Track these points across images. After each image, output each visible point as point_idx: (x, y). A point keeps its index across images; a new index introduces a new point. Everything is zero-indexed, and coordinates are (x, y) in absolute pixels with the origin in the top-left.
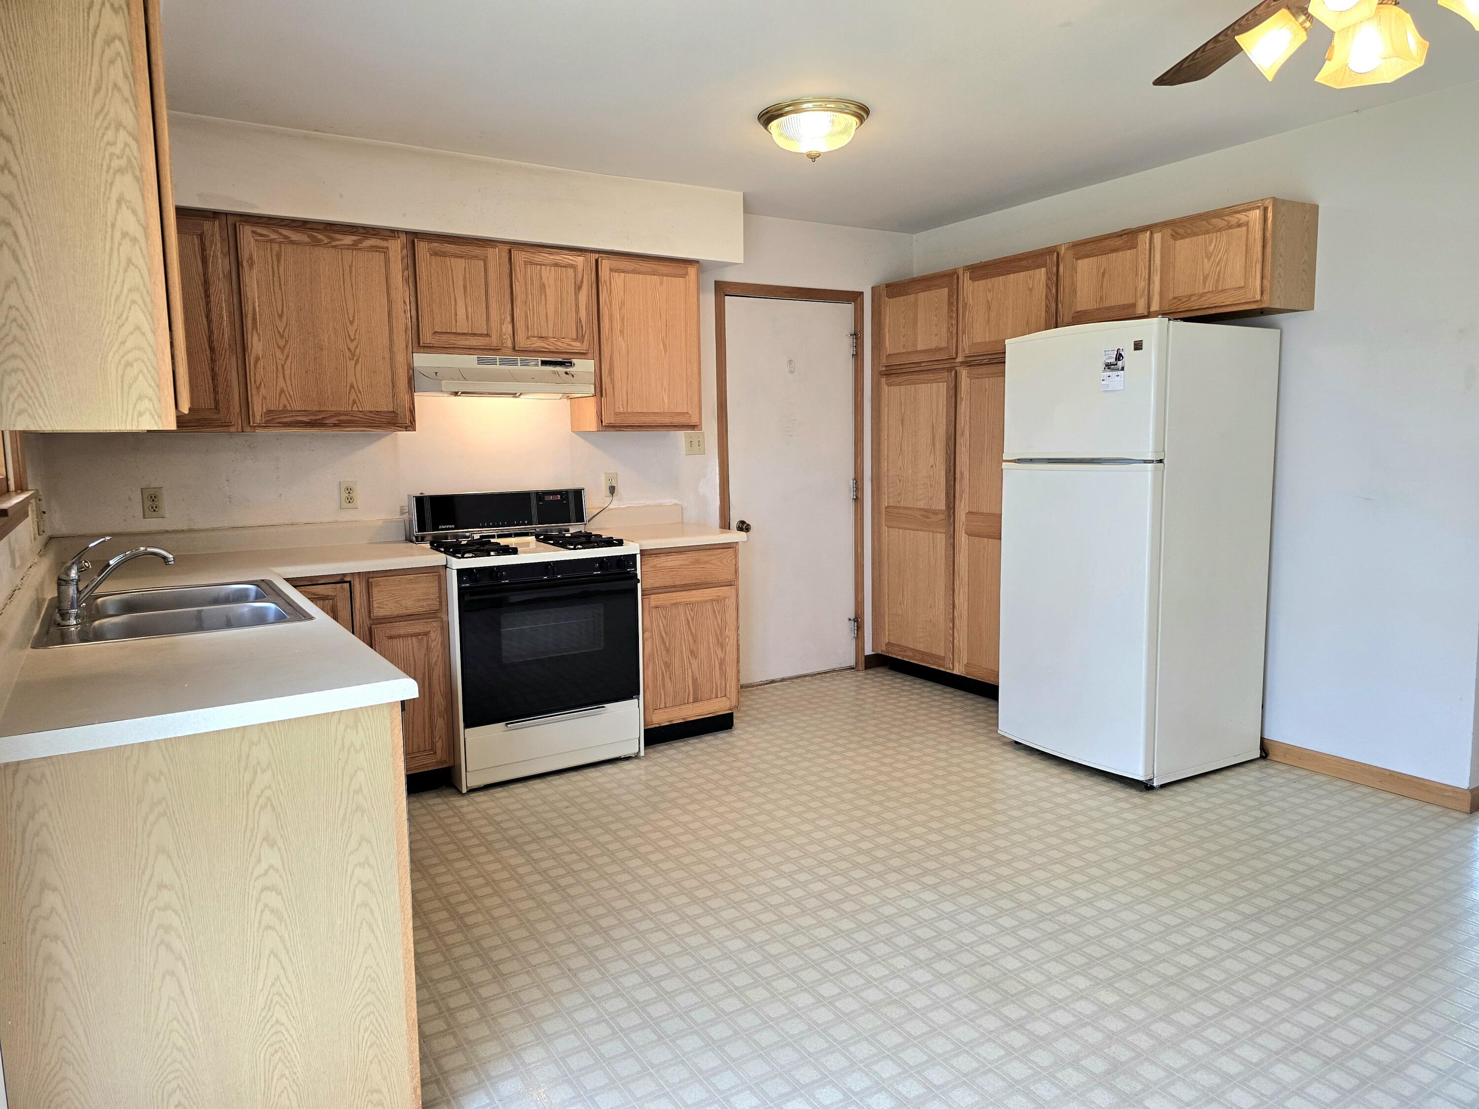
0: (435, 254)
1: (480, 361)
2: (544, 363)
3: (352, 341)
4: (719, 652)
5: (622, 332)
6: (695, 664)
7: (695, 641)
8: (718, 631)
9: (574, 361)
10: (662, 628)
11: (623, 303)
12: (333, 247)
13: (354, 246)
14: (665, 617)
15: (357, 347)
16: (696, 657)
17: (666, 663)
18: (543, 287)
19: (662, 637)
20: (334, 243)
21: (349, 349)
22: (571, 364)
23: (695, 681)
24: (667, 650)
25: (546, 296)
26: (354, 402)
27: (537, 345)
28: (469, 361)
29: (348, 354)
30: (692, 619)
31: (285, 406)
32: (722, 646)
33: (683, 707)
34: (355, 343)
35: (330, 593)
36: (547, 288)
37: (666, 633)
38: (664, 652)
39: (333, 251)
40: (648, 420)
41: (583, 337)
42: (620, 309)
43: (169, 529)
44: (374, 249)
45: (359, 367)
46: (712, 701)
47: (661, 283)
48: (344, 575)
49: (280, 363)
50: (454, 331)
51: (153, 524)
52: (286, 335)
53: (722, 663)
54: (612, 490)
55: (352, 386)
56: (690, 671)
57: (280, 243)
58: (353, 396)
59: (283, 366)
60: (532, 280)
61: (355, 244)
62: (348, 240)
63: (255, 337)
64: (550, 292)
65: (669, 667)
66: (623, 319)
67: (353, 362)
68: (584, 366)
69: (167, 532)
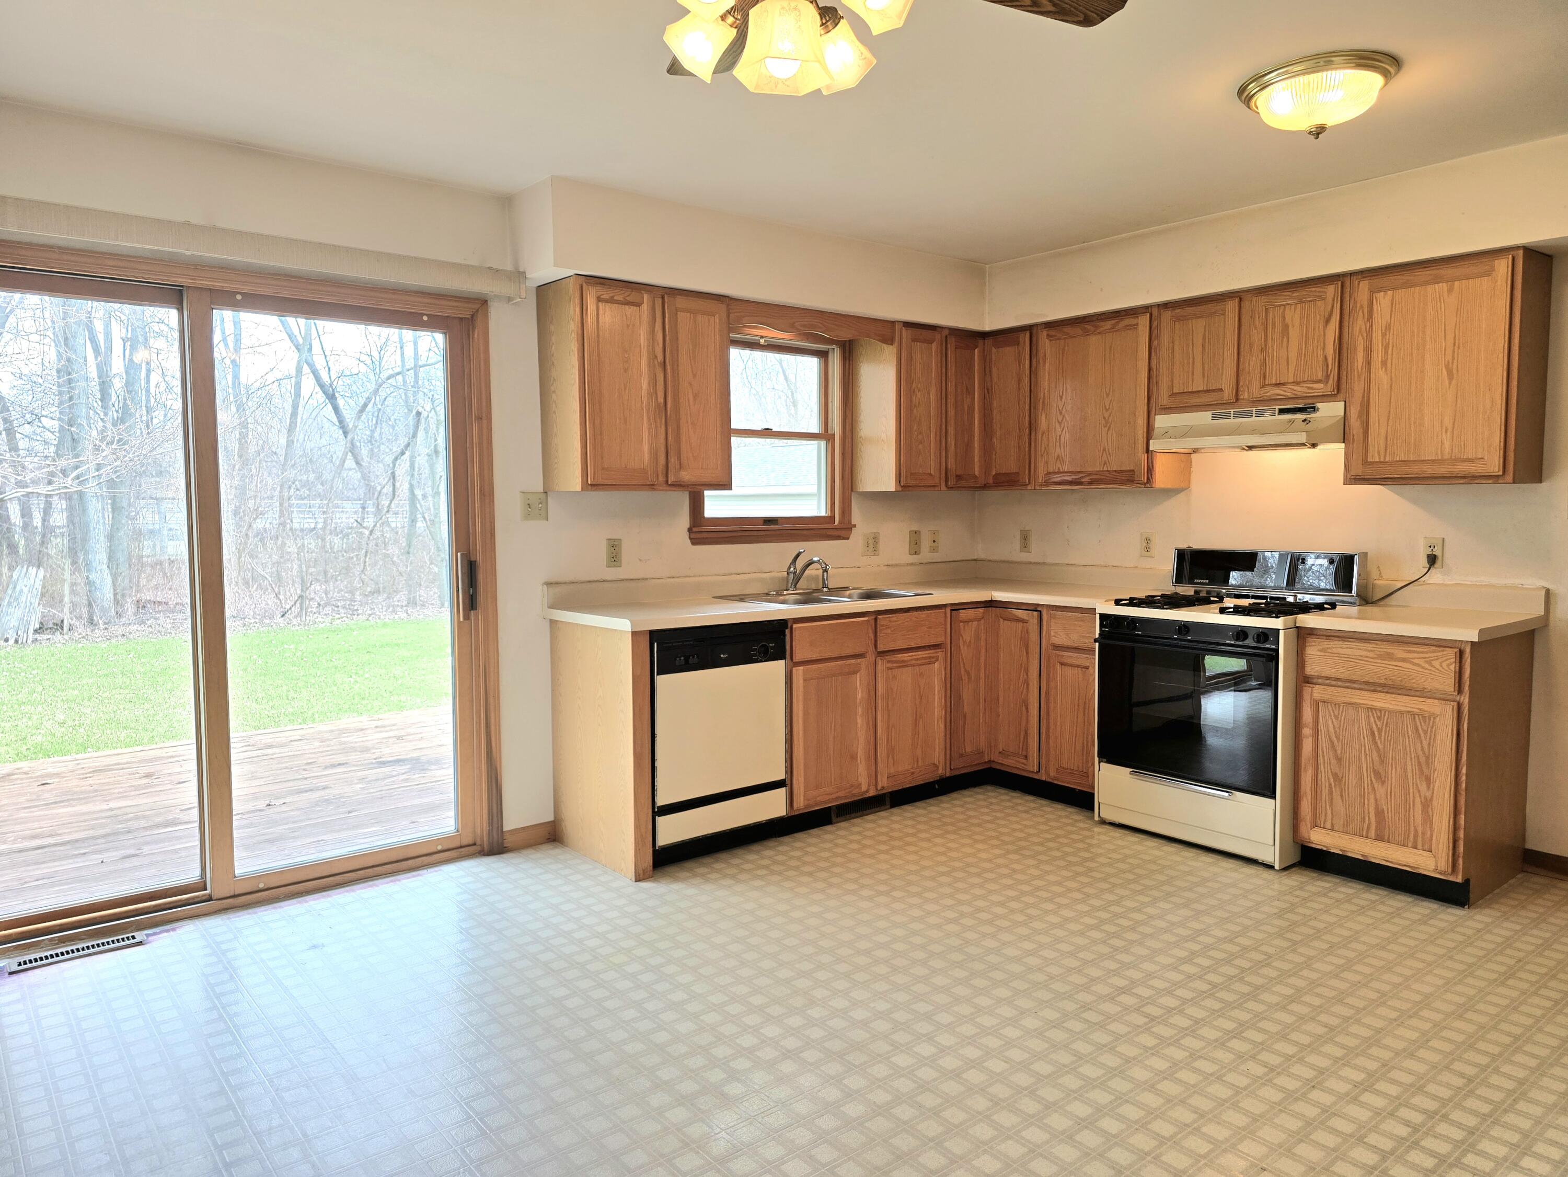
0: (1178, 319)
1: (1214, 417)
2: (1282, 411)
3: (1107, 410)
4: (1423, 787)
5: (1384, 363)
6: (1381, 791)
7: (1382, 762)
8: (1423, 759)
9: (1318, 405)
10: (1331, 729)
11: (1388, 328)
12: (1099, 333)
13: (1113, 329)
14: (1337, 718)
15: (1110, 416)
16: (1383, 783)
17: (1335, 775)
18: (1286, 328)
19: (1331, 741)
20: (1098, 331)
21: (1104, 418)
22: (1314, 409)
23: (1379, 813)
24: (1339, 760)
25: (1288, 338)
26: (1105, 463)
27: (1272, 392)
28: (1204, 418)
29: (1103, 422)
30: (1380, 730)
31: (1059, 468)
32: (1429, 781)
33: (1356, 838)
34: (1108, 413)
35: (1025, 617)
36: (1290, 327)
37: (1338, 738)
38: (1334, 761)
39: (1099, 336)
40: (1415, 470)
41: (1328, 376)
42: (1384, 335)
43: (1033, 561)
44: (1128, 327)
45: (1110, 432)
46: (1405, 849)
47: (1450, 291)
48: (1038, 605)
49: (1058, 434)
50: (1190, 390)
51: (1024, 557)
52: (1063, 412)
53: (1427, 804)
54: (1432, 560)
55: (1104, 450)
56: (1372, 797)
57: (1065, 338)
58: (1105, 458)
59: (1060, 436)
60: (1273, 324)
61: (1113, 327)
62: (1108, 324)
63: (1044, 416)
64: (1294, 333)
65: (1340, 781)
66: (1386, 348)
67: (1106, 429)
68: (1331, 411)
69: (1031, 563)
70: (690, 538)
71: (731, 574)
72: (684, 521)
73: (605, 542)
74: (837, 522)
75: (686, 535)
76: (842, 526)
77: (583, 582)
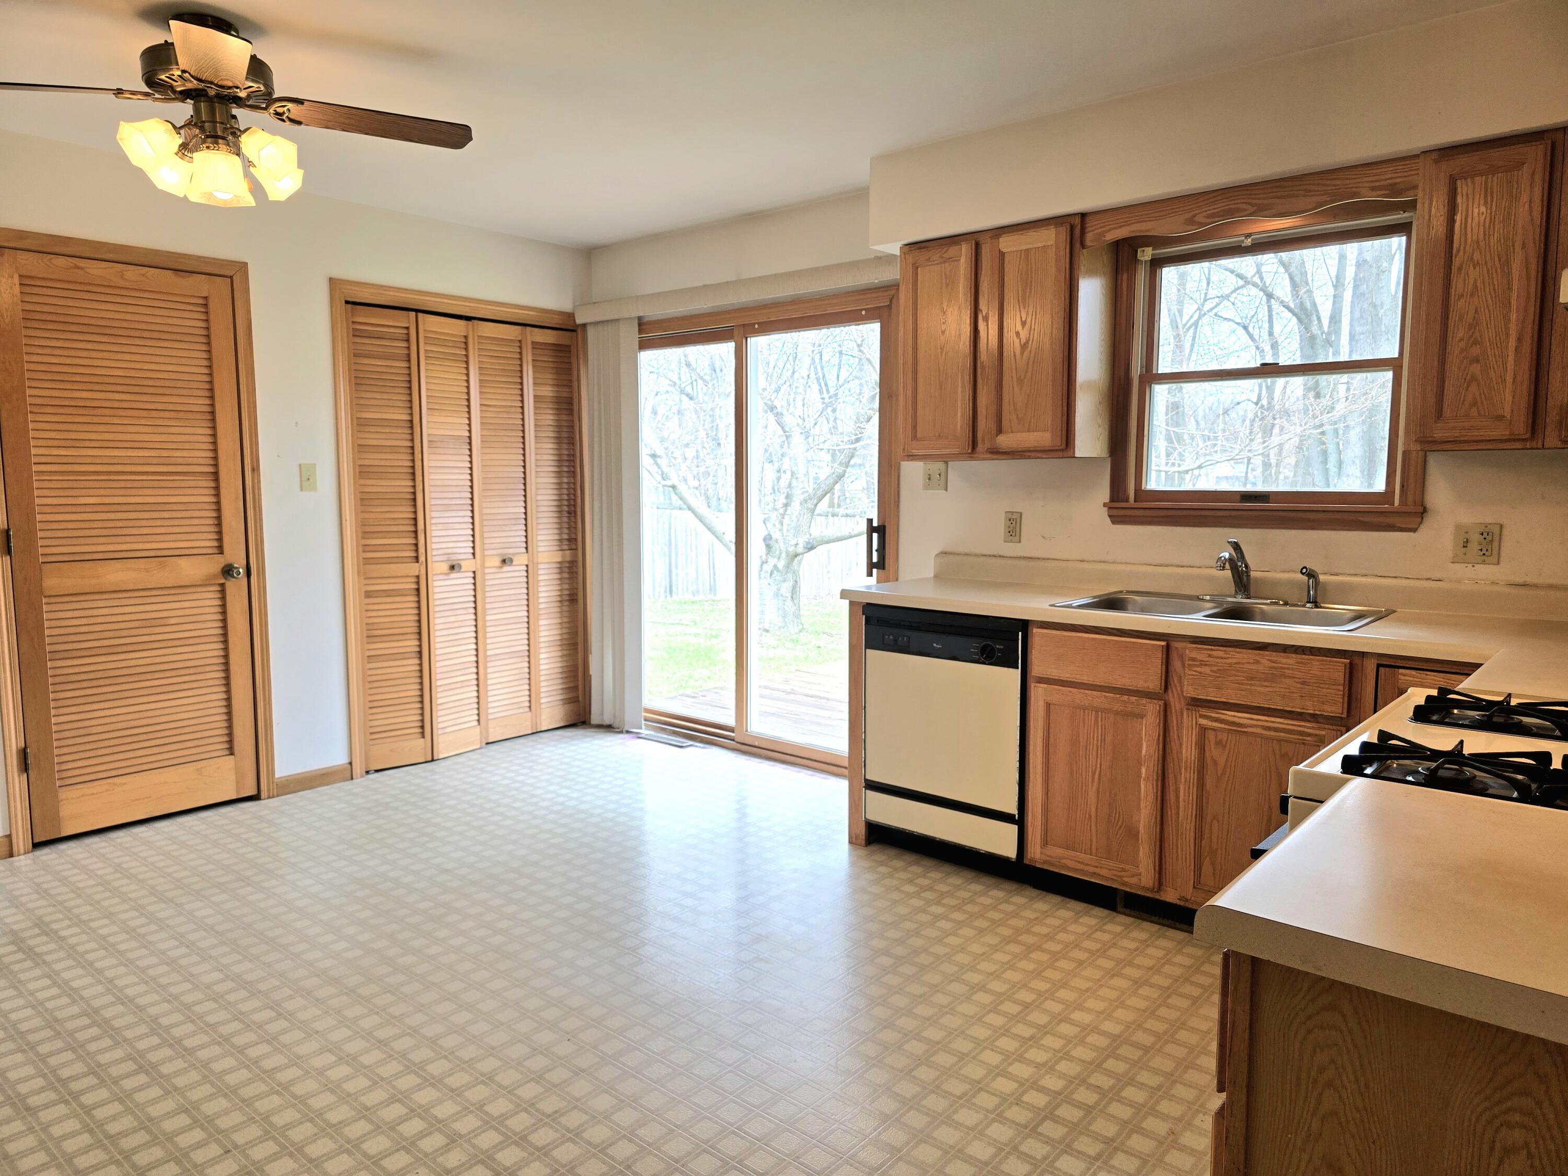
70: (1110, 516)
71: (1167, 566)
72: (1104, 494)
73: (1003, 515)
74: (1397, 503)
75: (1104, 512)
76: (1405, 509)
77: (976, 555)
